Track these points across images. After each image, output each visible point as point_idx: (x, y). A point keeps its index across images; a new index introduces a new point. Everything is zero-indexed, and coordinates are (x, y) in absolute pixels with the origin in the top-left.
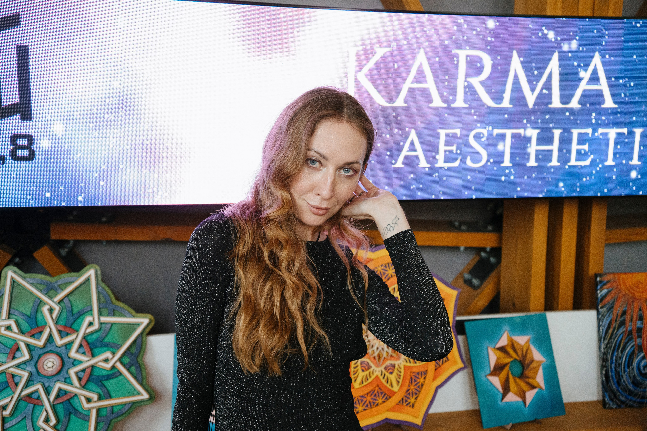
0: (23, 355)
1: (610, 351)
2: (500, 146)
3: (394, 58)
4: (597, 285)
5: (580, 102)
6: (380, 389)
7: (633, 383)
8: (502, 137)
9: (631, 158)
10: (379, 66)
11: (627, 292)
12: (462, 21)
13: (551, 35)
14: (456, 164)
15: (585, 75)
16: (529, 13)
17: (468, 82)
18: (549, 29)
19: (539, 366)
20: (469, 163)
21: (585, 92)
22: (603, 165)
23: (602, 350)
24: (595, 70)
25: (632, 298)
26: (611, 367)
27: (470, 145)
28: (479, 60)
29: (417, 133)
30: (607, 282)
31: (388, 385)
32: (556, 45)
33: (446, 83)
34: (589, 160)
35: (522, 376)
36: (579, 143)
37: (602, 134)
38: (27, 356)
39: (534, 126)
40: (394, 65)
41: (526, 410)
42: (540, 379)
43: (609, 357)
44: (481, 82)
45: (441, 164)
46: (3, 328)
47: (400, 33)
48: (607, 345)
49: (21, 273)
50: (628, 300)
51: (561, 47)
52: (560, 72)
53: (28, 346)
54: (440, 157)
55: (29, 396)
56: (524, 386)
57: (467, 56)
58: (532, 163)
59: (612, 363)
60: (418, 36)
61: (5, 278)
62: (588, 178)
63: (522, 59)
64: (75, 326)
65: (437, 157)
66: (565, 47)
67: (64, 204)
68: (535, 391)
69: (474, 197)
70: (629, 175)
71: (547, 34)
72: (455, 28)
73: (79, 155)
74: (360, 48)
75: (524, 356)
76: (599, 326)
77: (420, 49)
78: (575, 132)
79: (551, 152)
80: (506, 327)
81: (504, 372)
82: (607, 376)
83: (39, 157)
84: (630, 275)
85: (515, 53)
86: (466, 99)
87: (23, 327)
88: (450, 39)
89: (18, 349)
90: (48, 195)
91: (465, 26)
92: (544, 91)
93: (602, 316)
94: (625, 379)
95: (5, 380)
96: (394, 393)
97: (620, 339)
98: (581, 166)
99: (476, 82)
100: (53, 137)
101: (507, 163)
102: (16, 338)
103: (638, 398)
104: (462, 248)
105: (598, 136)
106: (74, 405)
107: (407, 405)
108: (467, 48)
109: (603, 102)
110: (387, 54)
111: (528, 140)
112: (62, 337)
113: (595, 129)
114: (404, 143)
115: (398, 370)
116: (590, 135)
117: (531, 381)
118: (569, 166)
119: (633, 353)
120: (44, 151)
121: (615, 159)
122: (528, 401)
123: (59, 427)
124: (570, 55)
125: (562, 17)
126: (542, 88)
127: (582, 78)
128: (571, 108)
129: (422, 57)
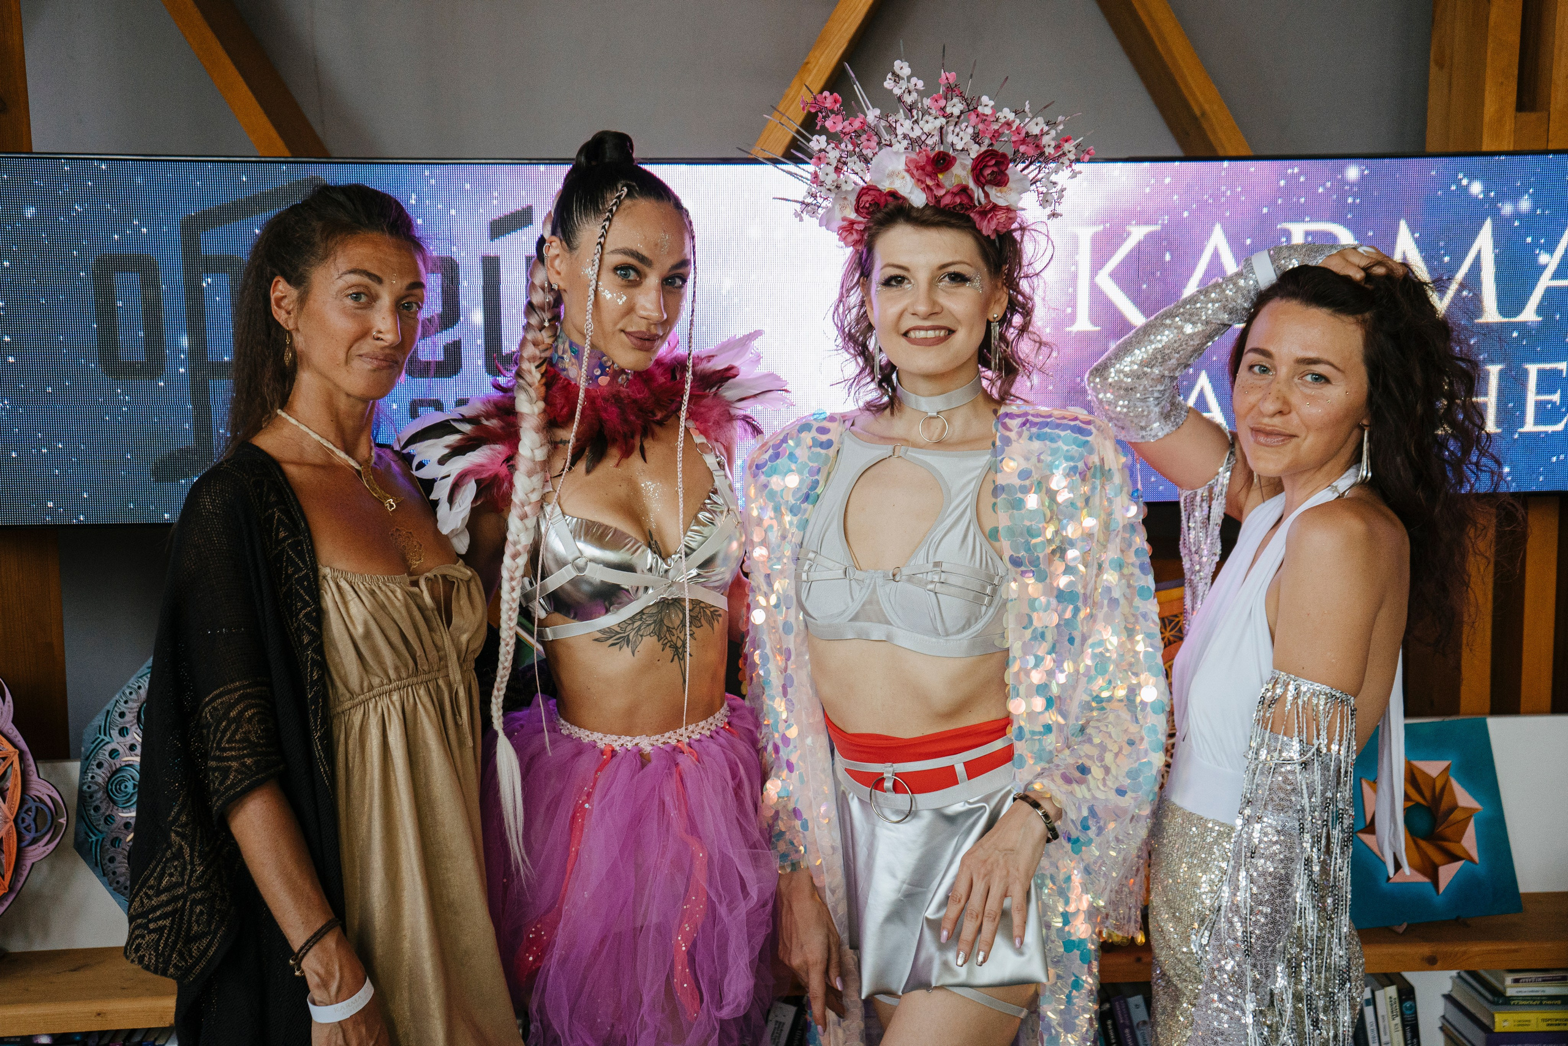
3: (1164, 243)
5: (1539, 311)
10: (1135, 257)
12: (1296, 170)
13: (1476, 188)
15: (1550, 260)
18: (1472, 178)
19: (1467, 820)
21: (1549, 290)
29: (1211, 378)
32: (1487, 206)
34: (1564, 422)
35: (1432, 836)
36: (1541, 390)
40: (1164, 255)
41: (1438, 900)
42: (1470, 842)
47: (1175, 197)
51: (1499, 209)
52: (1496, 256)
56: (1436, 856)
57: (1307, 232)
60: (1210, 201)
62: (1562, 456)
63: (1417, 235)
66: (1507, 209)
68: (1458, 865)
71: (1468, 186)
72: (1282, 183)
74: (1099, 228)
75: (1438, 800)
77: (1213, 225)
78: (1533, 369)
85: (1403, 226)
88: (1272, 203)
91: (1302, 179)
92: (1465, 293)
98: (1546, 433)
108: (1307, 219)
110: (1150, 236)
117: (1451, 846)
118: (1521, 434)
122: (1443, 884)
124: (1516, 224)
125: (1500, 153)
126: (1462, 286)
127: (1545, 267)
128: (1524, 324)
129: (1218, 239)
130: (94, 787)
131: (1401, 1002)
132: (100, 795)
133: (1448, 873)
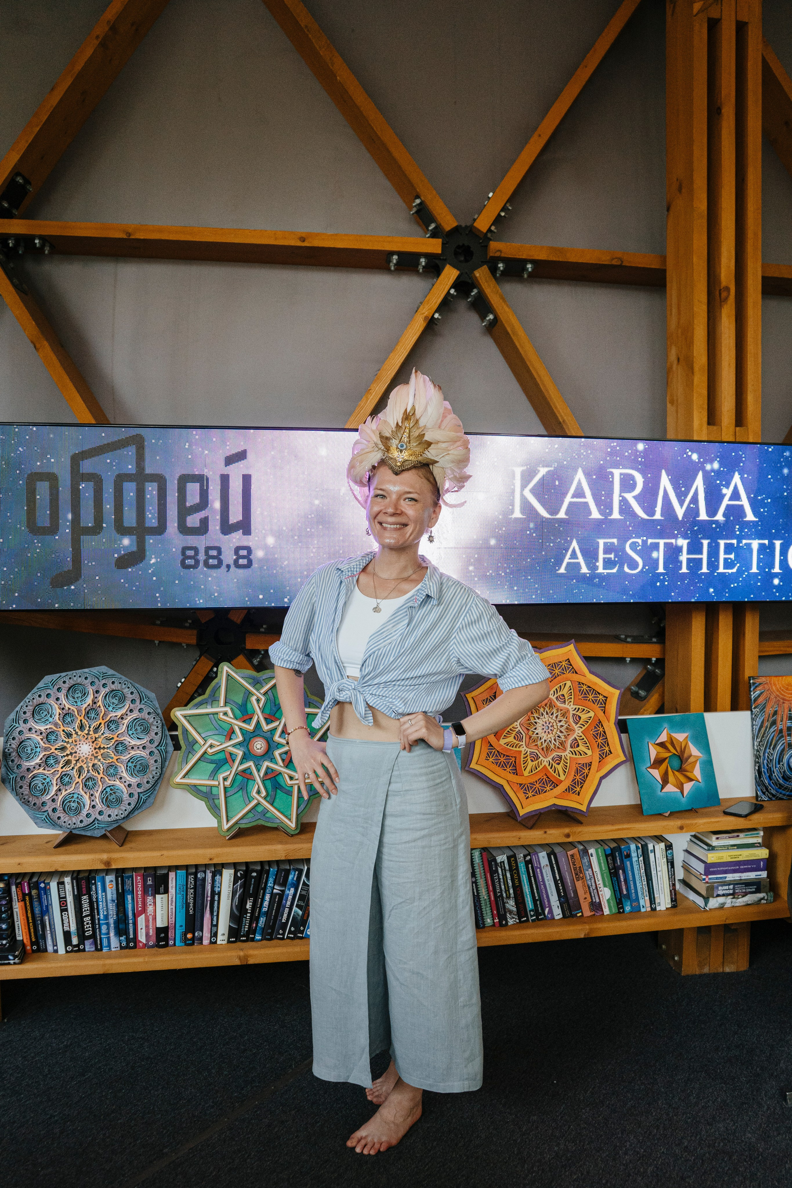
0: (237, 737)
1: (763, 749)
2: (655, 555)
3: (555, 476)
4: (750, 687)
5: (724, 515)
6: (548, 777)
7: (783, 777)
8: (656, 547)
9: (774, 568)
10: (542, 482)
11: (778, 693)
12: (615, 444)
13: (695, 457)
14: (615, 571)
15: (727, 492)
16: (680, 438)
17: (622, 497)
18: (692, 452)
19: (696, 762)
20: (626, 569)
21: (728, 506)
22: (748, 573)
23: (756, 748)
24: (736, 487)
25: (783, 699)
26: (763, 763)
27: (627, 554)
28: (632, 478)
29: (578, 543)
30: (760, 684)
31: (555, 775)
32: (700, 465)
33: (603, 498)
34: (736, 568)
35: (681, 770)
36: (726, 553)
37: (746, 544)
38: (241, 738)
39: (685, 538)
40: (555, 482)
41: (684, 800)
42: (697, 772)
43: (762, 755)
44: (634, 497)
45: (601, 570)
46: (222, 714)
47: (560, 454)
48: (760, 742)
49: (234, 668)
50: (779, 701)
51: (705, 467)
52: (705, 489)
53: (241, 729)
54: (600, 564)
55: (244, 771)
56: (682, 779)
57: (621, 474)
58: (684, 570)
59: (764, 760)
60: (576, 457)
61: (222, 672)
62: (736, 585)
63: (670, 477)
64: (277, 715)
65: (597, 564)
66: (708, 467)
67: (273, 605)
68: (692, 783)
69: (632, 601)
70: (772, 582)
71: (691, 455)
72: (609, 450)
73: (286, 563)
74: (525, 468)
75: (683, 752)
76: (753, 725)
77: (578, 468)
79: (701, 559)
80: (666, 725)
81: (664, 766)
82: (759, 772)
83: (255, 565)
84: (781, 678)
85: (663, 472)
86: (621, 512)
87: (236, 714)
88: (605, 460)
89: (232, 731)
90: (261, 597)
91: (618, 448)
92: (692, 506)
93: (755, 716)
94: (776, 774)
95: (224, 757)
96: (561, 781)
97: (771, 738)
98: (728, 573)
99: (629, 497)
100: (266, 547)
101: (661, 570)
102: (232, 723)
103: (788, 791)
104: (628, 660)
105: (742, 547)
106: (279, 782)
107: (573, 793)
108: (621, 467)
109: (745, 516)
110: (549, 472)
111: (679, 549)
112: (267, 724)
113: (740, 539)
114: (567, 550)
115: (564, 761)
116: (735, 546)
117: (688, 774)
118: (717, 573)
119: (783, 750)
120: (260, 560)
121: (758, 567)
122: (686, 792)
123: (268, 799)
124: (713, 474)
125: (704, 441)
126: (690, 503)
127: (725, 495)
128: (717, 521)
129: (580, 476)
130: (11, 750)
131: (666, 851)
132: (14, 754)
133: (688, 787)
